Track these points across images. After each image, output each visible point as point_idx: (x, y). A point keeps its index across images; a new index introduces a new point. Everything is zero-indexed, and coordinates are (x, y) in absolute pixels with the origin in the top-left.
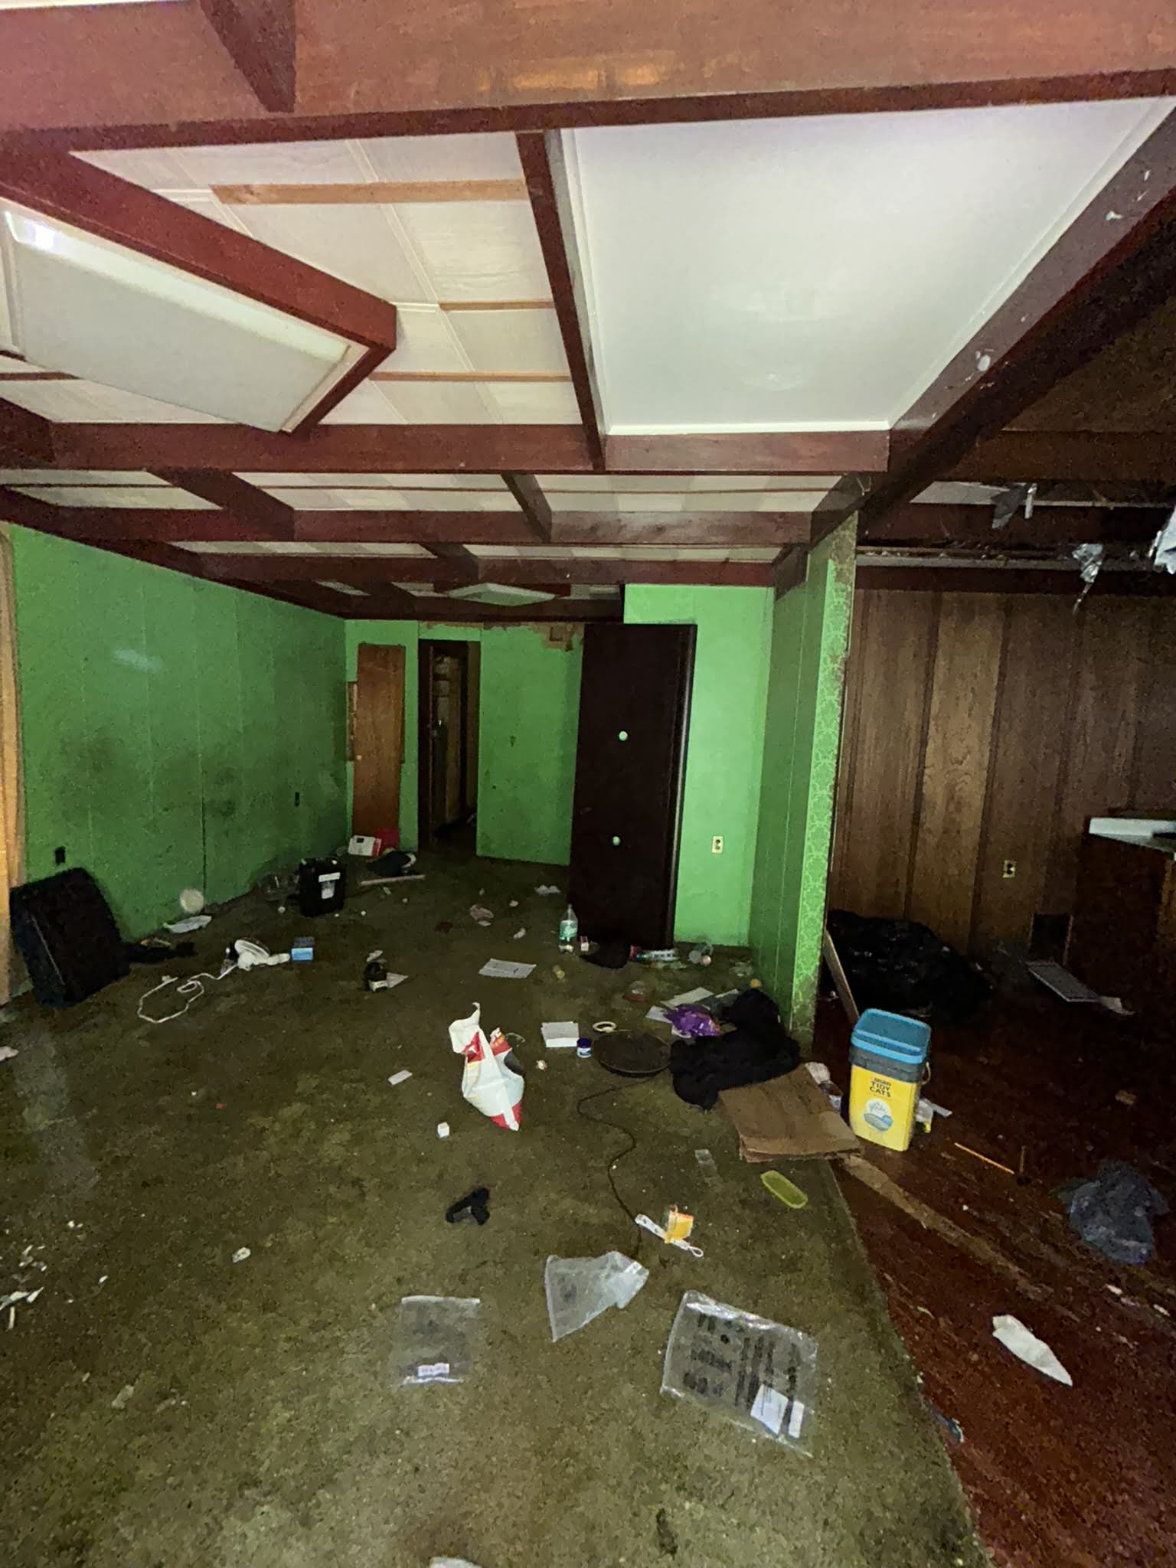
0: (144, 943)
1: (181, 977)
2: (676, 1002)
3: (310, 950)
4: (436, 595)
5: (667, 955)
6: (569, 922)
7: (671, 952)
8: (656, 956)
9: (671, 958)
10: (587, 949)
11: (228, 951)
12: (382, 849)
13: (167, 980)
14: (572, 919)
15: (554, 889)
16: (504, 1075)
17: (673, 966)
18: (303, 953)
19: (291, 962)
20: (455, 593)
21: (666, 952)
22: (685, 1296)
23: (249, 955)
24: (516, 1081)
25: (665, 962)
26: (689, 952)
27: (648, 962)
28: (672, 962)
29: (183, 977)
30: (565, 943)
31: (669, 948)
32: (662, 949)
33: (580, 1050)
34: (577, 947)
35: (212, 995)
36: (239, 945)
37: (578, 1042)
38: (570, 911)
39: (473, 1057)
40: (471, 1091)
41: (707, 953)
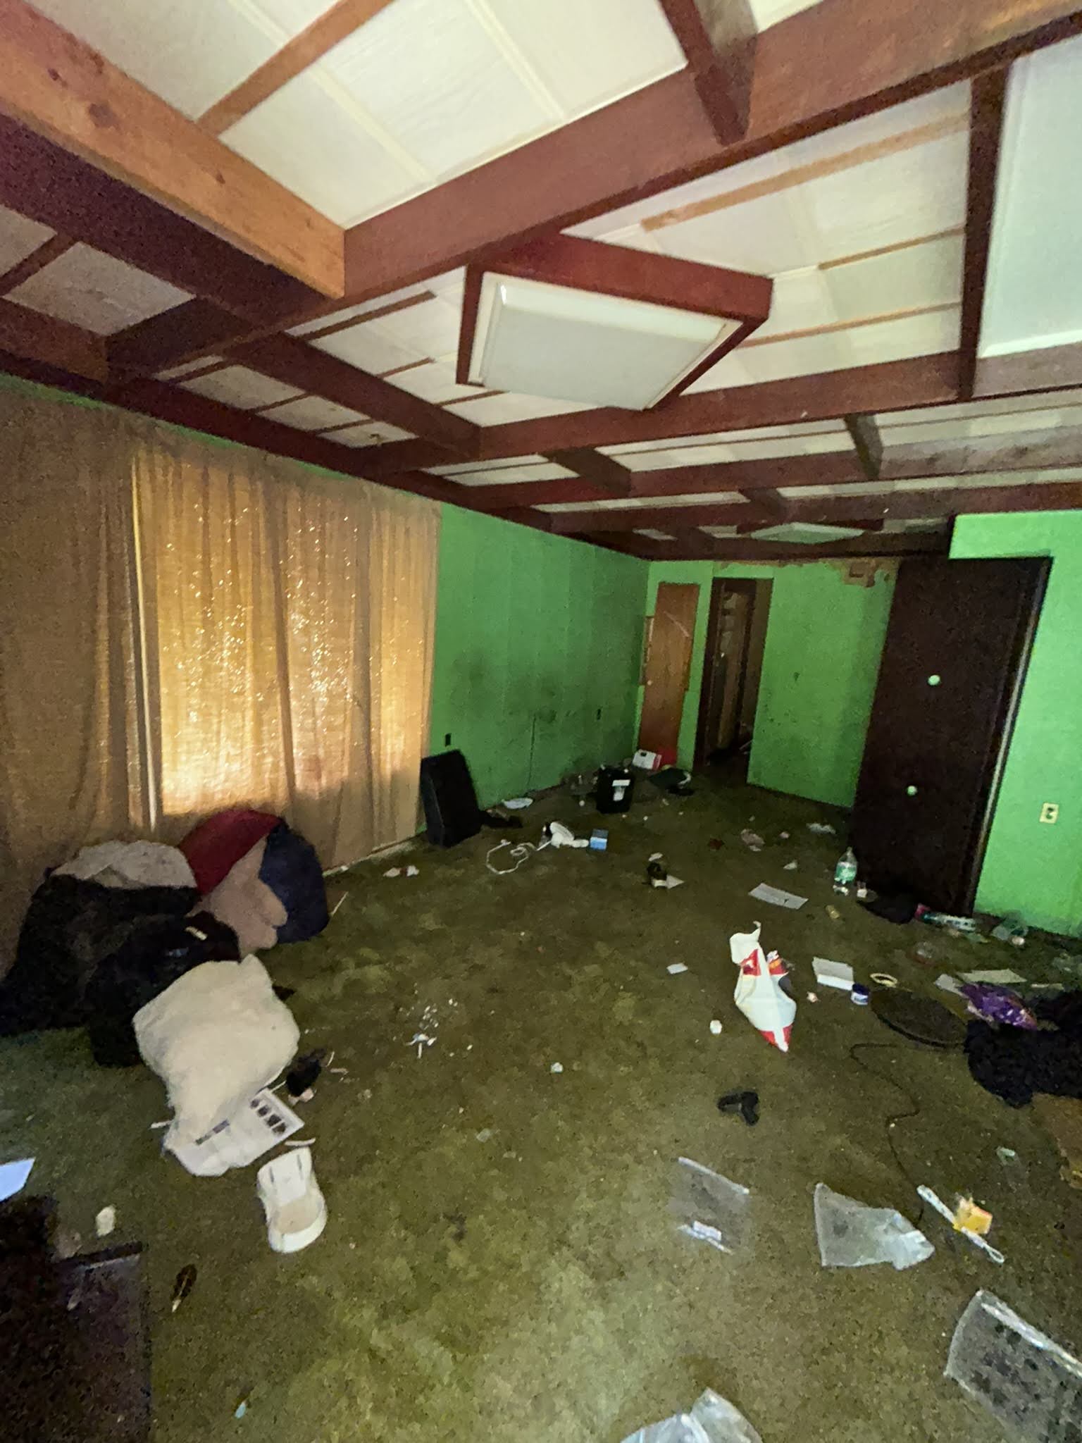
0: (490, 811)
1: (513, 843)
2: (975, 977)
3: (605, 841)
4: (740, 536)
5: (963, 923)
6: (847, 865)
7: (970, 921)
8: (949, 922)
9: (968, 928)
10: (864, 896)
11: (545, 829)
12: (661, 765)
13: (504, 843)
14: (851, 862)
15: (827, 828)
16: (778, 996)
17: (970, 936)
18: (599, 842)
19: (588, 847)
20: (758, 534)
21: (963, 920)
22: (979, 1294)
23: (560, 836)
24: (789, 1004)
25: (960, 930)
26: (994, 926)
27: (940, 925)
28: (969, 932)
29: (515, 843)
30: (839, 884)
31: (968, 917)
32: (960, 916)
33: (855, 995)
34: (853, 892)
35: (534, 860)
36: (554, 827)
37: (854, 986)
38: (849, 854)
39: (748, 971)
40: (743, 1000)
41: (1019, 933)
